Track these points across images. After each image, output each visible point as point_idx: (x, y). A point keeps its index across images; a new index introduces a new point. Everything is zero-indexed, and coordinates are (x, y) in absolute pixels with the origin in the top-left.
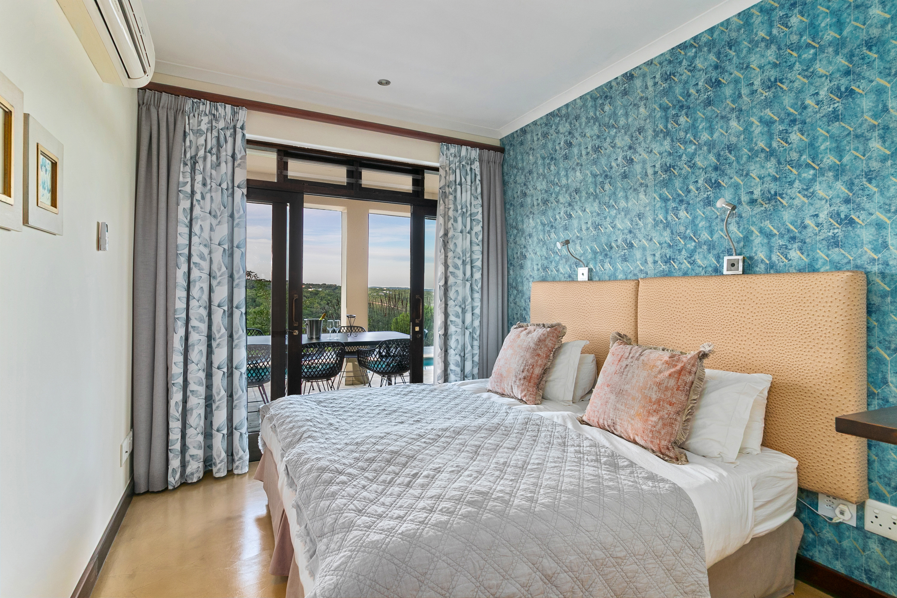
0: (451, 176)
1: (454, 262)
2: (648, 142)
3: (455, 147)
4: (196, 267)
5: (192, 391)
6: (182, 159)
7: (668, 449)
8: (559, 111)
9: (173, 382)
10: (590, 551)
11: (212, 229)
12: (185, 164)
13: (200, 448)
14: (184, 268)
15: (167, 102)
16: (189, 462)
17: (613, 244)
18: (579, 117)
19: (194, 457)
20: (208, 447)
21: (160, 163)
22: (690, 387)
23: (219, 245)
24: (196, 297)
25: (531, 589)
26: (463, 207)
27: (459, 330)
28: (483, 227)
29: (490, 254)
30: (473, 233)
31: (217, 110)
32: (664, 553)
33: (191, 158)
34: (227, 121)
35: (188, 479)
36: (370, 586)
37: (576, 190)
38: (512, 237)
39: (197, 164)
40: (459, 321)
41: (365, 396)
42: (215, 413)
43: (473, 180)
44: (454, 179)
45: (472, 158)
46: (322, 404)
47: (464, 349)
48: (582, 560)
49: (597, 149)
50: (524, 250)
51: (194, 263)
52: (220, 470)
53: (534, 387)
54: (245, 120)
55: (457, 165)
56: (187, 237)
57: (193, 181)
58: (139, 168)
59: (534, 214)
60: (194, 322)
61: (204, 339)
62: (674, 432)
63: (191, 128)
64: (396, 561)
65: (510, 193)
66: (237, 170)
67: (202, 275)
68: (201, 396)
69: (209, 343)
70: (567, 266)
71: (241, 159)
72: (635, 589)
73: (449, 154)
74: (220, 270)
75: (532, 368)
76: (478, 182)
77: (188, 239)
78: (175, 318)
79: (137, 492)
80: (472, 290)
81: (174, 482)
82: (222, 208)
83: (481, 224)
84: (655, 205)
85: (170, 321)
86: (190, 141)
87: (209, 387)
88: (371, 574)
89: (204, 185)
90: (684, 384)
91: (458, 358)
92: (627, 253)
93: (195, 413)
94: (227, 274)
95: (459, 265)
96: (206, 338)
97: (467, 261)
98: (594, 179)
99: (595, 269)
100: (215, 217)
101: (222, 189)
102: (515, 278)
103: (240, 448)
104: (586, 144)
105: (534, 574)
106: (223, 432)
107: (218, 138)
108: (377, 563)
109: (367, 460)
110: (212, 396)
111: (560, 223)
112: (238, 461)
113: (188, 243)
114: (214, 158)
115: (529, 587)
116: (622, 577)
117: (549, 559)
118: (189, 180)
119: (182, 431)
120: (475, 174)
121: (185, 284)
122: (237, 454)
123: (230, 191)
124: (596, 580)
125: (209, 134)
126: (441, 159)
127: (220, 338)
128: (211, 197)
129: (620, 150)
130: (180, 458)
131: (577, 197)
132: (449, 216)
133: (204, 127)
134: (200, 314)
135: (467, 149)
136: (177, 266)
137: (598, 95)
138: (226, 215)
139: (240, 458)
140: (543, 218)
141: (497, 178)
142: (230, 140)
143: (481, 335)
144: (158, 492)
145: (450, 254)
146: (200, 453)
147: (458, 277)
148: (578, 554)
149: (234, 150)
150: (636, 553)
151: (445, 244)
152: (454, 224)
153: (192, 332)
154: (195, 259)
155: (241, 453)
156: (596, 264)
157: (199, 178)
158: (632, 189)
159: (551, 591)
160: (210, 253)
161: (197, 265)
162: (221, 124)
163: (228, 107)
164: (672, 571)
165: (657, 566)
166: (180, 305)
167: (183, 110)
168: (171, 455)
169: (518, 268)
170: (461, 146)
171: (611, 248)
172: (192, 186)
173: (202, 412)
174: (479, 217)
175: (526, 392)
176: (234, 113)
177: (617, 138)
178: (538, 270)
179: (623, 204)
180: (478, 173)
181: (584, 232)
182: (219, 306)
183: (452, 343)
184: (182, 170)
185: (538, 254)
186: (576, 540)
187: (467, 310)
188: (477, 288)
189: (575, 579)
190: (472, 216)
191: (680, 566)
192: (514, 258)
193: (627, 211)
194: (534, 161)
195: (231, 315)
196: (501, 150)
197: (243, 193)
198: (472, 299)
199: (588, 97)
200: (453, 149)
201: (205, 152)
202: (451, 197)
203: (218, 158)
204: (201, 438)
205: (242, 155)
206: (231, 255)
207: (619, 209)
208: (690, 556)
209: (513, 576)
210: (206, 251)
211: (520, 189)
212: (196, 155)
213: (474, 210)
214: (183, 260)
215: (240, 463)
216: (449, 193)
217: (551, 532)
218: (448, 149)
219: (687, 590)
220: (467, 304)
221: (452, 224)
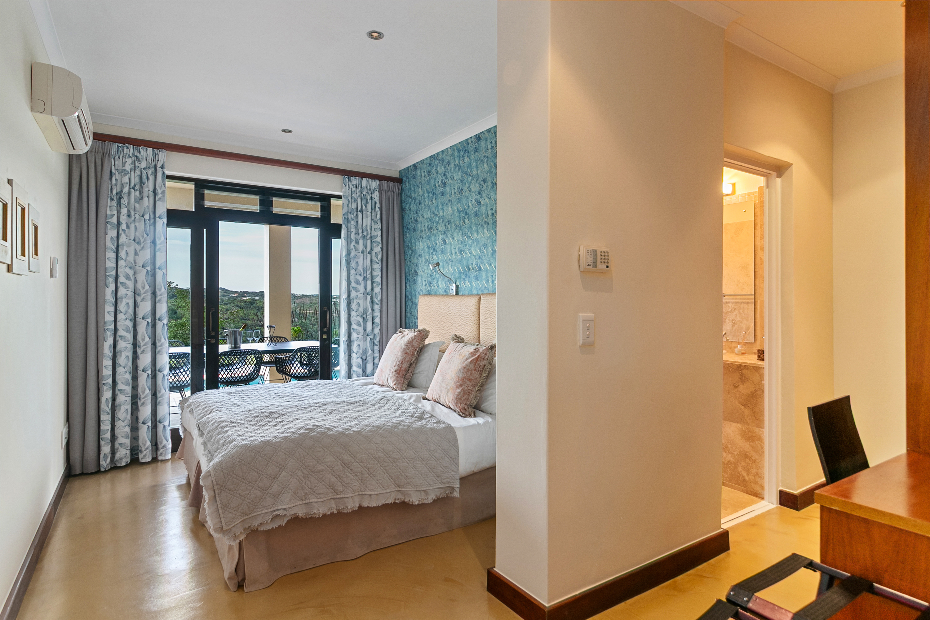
0: (353, 204)
1: (356, 279)
2: (489, 190)
3: (356, 179)
4: (122, 286)
5: (120, 390)
6: (109, 196)
7: (465, 409)
8: (437, 155)
9: (103, 382)
10: (376, 453)
11: (136, 254)
12: (112, 199)
13: (127, 437)
14: (112, 287)
15: (95, 148)
16: (118, 449)
17: (470, 267)
18: (450, 163)
19: (123, 445)
20: (134, 438)
21: (90, 199)
22: (483, 369)
23: (143, 267)
24: (123, 311)
25: (334, 469)
26: (364, 231)
27: (360, 337)
28: (382, 248)
29: (389, 271)
30: (374, 253)
31: (139, 152)
32: (429, 459)
33: (117, 194)
34: (148, 162)
35: (117, 463)
36: (239, 462)
37: (448, 222)
38: (408, 256)
39: (122, 200)
40: (361, 329)
41: (269, 388)
42: (141, 408)
43: (373, 208)
44: (356, 207)
45: (373, 188)
46: (232, 394)
47: (365, 352)
48: (369, 457)
49: (461, 190)
50: (416, 268)
51: (121, 283)
52: (146, 456)
53: (402, 377)
54: (165, 160)
55: (358, 195)
56: (114, 261)
57: (119, 214)
58: (71, 204)
59: (422, 238)
60: (121, 332)
61: (130, 346)
62: (469, 398)
63: (116, 168)
64: (254, 451)
65: (406, 218)
66: (157, 203)
67: (128, 292)
68: (128, 394)
69: (135, 350)
70: (443, 282)
71: (161, 194)
72: (405, 476)
73: (351, 185)
74: (143, 288)
75: (401, 363)
76: (377, 209)
77: (115, 262)
78: (104, 329)
79: (73, 474)
80: (372, 302)
81: (105, 465)
82: (145, 236)
83: (380, 245)
84: (492, 239)
85: (101, 331)
86: (116, 180)
87: (135, 387)
88: (240, 457)
89: (129, 216)
90: (479, 367)
91: (360, 361)
92: (478, 274)
93: (123, 408)
94: (150, 291)
95: (361, 281)
96: (132, 346)
97: (367, 277)
98: (459, 214)
99: (460, 286)
100: (139, 243)
101: (145, 219)
102: (411, 291)
103: (163, 438)
104: (454, 185)
105: (337, 462)
106: (148, 424)
107: (141, 176)
108: (244, 452)
109: (253, 417)
110: (137, 395)
111: (439, 247)
112: (162, 449)
113: (115, 266)
114: (138, 193)
115: (333, 468)
116: (397, 469)
117: (348, 455)
118: (115, 213)
119: (111, 424)
120: (375, 202)
121: (113, 301)
122: (161, 443)
123: (152, 221)
124: (378, 469)
125: (133, 173)
126: (343, 190)
127: (144, 346)
128: (135, 226)
129: (473, 193)
130: (110, 446)
131: (449, 227)
132: (351, 239)
133: (128, 167)
134: (127, 325)
135: (368, 181)
136: (106, 285)
137: (461, 148)
138: (149, 241)
139: (164, 447)
140: (428, 242)
141: (395, 205)
142: (151, 178)
143: (381, 341)
144: (92, 474)
145: (352, 272)
146: (128, 442)
147: (359, 291)
148: (367, 454)
149: (155, 185)
150: (408, 457)
151: (348, 263)
152: (356, 245)
153: (120, 340)
154: (122, 279)
155: (165, 442)
156: (461, 282)
157: (124, 211)
158: (480, 225)
159: (347, 472)
160: (135, 274)
161: (123, 284)
162: (143, 164)
163: (150, 150)
164: (434, 469)
165: (423, 466)
166: (109, 318)
167: (109, 154)
168: (102, 443)
169: (413, 283)
170: (362, 178)
171: (469, 269)
172: (118, 218)
173: (129, 407)
174: (379, 239)
175: (395, 382)
176: (155, 155)
177: (472, 184)
178: (426, 285)
179: (475, 236)
180: (378, 201)
181: (454, 255)
182: (143, 318)
183: (355, 348)
184: (109, 204)
185: (426, 271)
186: (367, 447)
187: (368, 320)
188: (377, 300)
189: (364, 467)
190: (372, 238)
191: (440, 467)
192: (410, 275)
193: (478, 241)
194: (422, 193)
195: (154, 326)
196: (399, 181)
197: (163, 223)
198: (373, 310)
199: (455, 148)
200: (355, 181)
201: (129, 188)
202: (353, 223)
203: (141, 193)
204: (128, 429)
205: (162, 190)
206: (154, 275)
207: (473, 239)
208: (447, 462)
209: (323, 462)
210: (131, 273)
211: (413, 216)
212: (121, 191)
213: (374, 233)
214: (111, 280)
215: (163, 451)
216: (351, 219)
217: (352, 442)
218: (350, 181)
219: (444, 481)
220: (368, 314)
221: (354, 246)
